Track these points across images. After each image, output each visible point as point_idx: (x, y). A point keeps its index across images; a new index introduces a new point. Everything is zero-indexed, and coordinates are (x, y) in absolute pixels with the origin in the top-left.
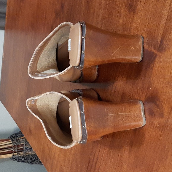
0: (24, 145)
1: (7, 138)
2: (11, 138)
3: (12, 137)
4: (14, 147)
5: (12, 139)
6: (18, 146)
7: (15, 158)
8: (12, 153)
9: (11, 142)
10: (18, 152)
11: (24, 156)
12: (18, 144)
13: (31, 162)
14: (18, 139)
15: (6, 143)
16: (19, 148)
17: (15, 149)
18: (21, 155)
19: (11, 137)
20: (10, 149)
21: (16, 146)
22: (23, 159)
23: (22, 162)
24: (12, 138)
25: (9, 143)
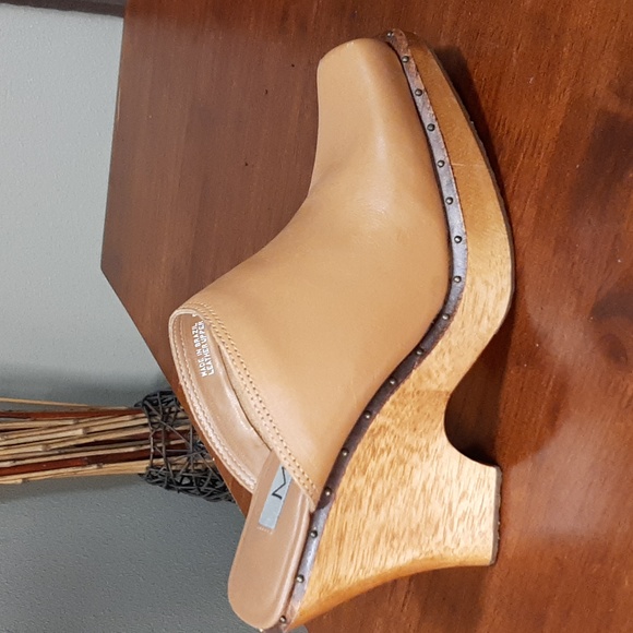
0: (191, 433)
1: (132, 406)
2: (144, 405)
3: (151, 402)
4: (154, 437)
5: (149, 410)
6: (169, 436)
7: (157, 477)
8: (148, 458)
9: (146, 421)
10: (169, 455)
11: (187, 471)
12: (168, 428)
13: (212, 494)
14: (170, 412)
15: (127, 421)
16: (173, 443)
17: (159, 445)
18: (178, 467)
19: (146, 402)
20: (141, 445)
21: (162, 436)
22: (186, 481)
23: (179, 491)
24: (151, 407)
25: (138, 424)
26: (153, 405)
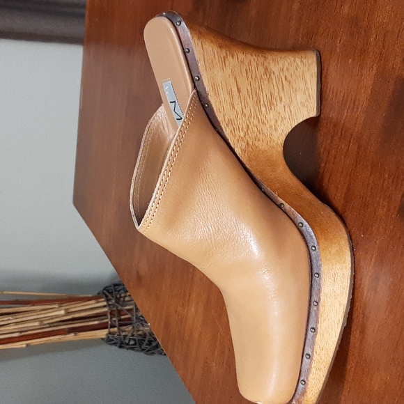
0: (134, 310)
1: (95, 293)
2: (104, 293)
3: (108, 291)
4: (111, 314)
5: (107, 296)
6: (120, 313)
7: (113, 340)
8: (106, 328)
9: (105, 303)
10: (121, 325)
11: (133, 335)
12: (120, 308)
13: (149, 350)
14: (121, 297)
15: (93, 304)
16: (123, 317)
17: (114, 319)
18: (126, 333)
19: (105, 291)
20: (102, 320)
21: (116, 313)
22: (132, 342)
23: (128, 349)
24: (107, 294)
25: (100, 306)
26: (109, 293)
